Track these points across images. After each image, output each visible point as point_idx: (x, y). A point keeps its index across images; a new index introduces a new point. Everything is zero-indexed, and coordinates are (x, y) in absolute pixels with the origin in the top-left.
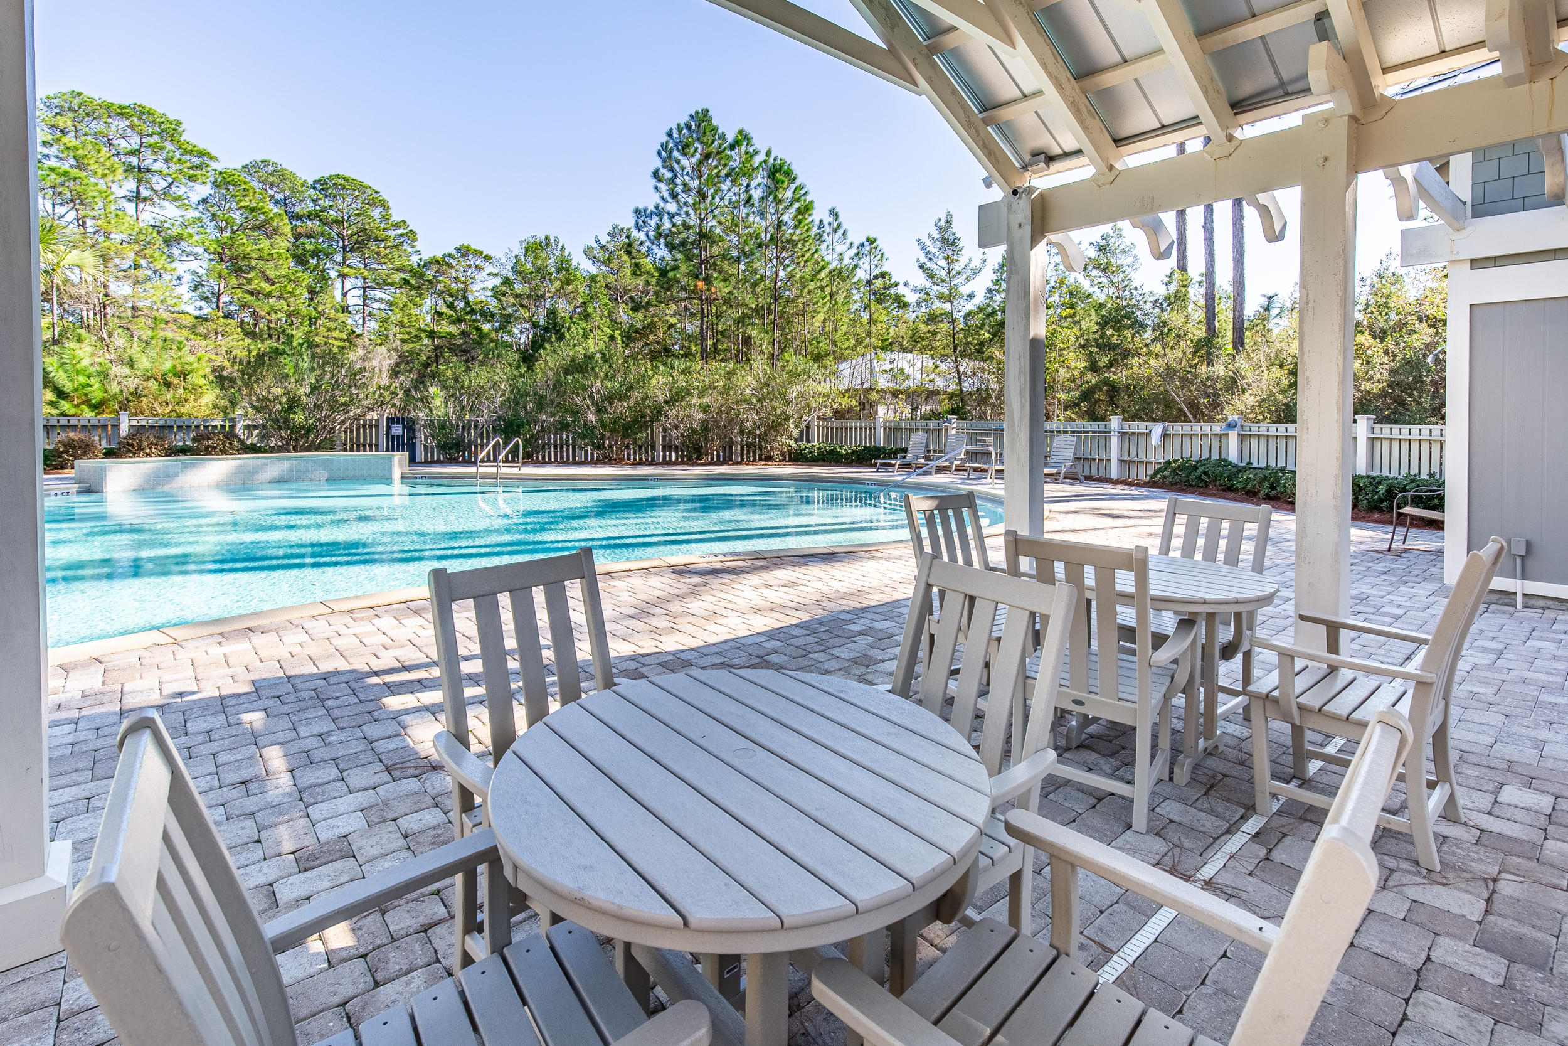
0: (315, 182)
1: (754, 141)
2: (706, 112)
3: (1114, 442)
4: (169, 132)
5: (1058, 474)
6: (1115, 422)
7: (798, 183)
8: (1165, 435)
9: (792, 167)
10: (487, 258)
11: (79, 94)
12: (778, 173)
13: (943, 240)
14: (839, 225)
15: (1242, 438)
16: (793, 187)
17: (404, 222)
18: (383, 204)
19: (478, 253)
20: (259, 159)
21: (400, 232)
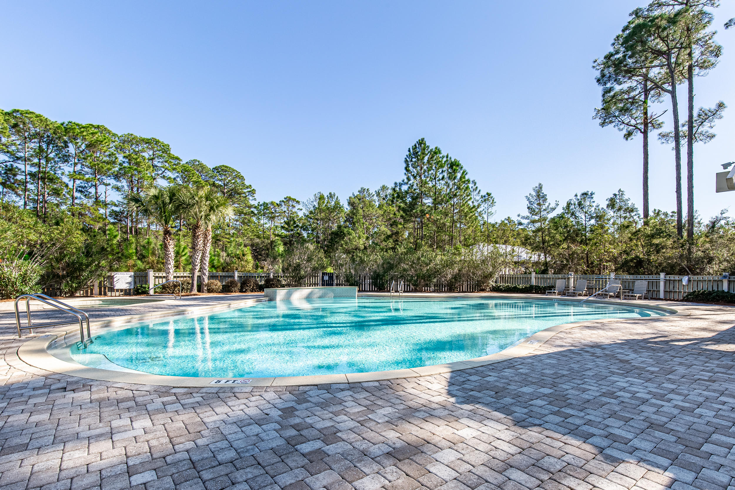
0: (213, 168)
1: (442, 152)
2: (423, 140)
3: (662, 284)
4: (165, 150)
5: (642, 296)
6: (662, 275)
7: (463, 169)
8: (689, 281)
9: (460, 162)
10: (298, 202)
11: (132, 135)
12: (454, 166)
13: (538, 196)
14: (477, 188)
15: (729, 282)
16: (462, 172)
17: (251, 186)
18: (242, 178)
19: (294, 200)
20: (192, 159)
21: (249, 190)
